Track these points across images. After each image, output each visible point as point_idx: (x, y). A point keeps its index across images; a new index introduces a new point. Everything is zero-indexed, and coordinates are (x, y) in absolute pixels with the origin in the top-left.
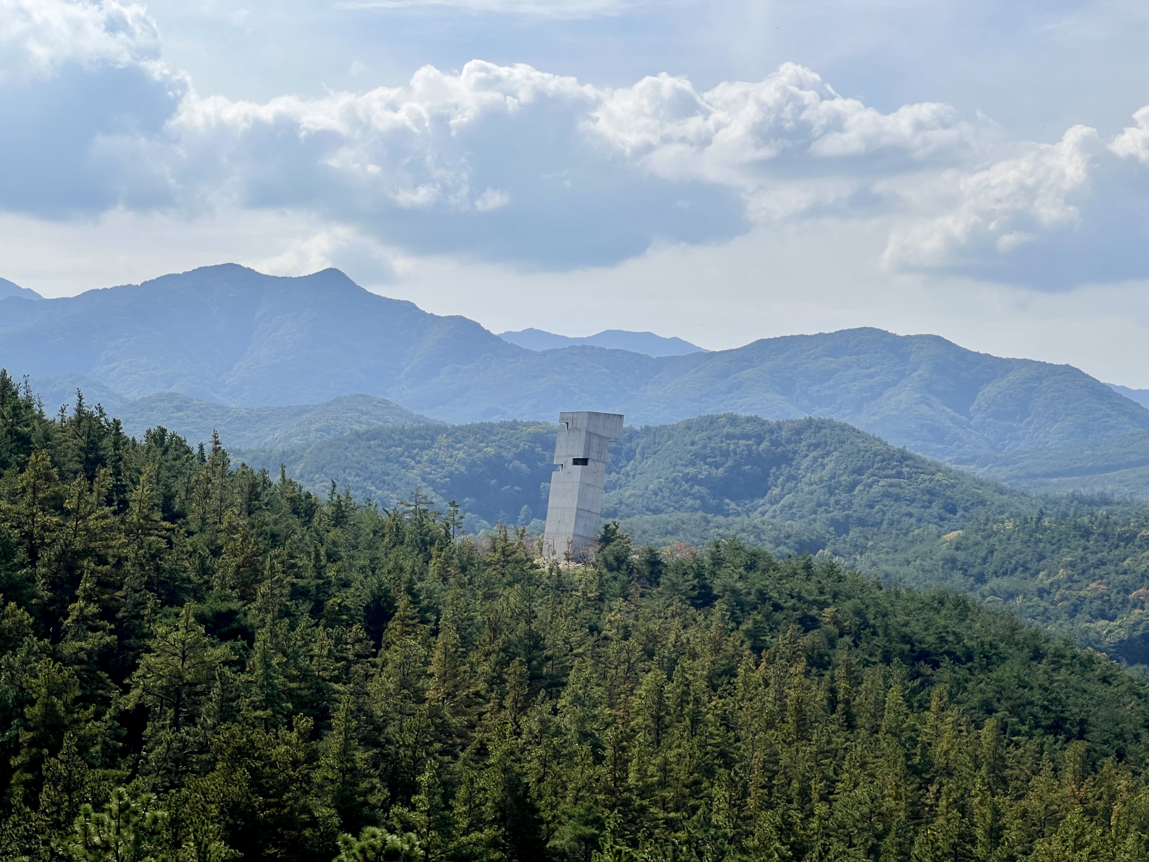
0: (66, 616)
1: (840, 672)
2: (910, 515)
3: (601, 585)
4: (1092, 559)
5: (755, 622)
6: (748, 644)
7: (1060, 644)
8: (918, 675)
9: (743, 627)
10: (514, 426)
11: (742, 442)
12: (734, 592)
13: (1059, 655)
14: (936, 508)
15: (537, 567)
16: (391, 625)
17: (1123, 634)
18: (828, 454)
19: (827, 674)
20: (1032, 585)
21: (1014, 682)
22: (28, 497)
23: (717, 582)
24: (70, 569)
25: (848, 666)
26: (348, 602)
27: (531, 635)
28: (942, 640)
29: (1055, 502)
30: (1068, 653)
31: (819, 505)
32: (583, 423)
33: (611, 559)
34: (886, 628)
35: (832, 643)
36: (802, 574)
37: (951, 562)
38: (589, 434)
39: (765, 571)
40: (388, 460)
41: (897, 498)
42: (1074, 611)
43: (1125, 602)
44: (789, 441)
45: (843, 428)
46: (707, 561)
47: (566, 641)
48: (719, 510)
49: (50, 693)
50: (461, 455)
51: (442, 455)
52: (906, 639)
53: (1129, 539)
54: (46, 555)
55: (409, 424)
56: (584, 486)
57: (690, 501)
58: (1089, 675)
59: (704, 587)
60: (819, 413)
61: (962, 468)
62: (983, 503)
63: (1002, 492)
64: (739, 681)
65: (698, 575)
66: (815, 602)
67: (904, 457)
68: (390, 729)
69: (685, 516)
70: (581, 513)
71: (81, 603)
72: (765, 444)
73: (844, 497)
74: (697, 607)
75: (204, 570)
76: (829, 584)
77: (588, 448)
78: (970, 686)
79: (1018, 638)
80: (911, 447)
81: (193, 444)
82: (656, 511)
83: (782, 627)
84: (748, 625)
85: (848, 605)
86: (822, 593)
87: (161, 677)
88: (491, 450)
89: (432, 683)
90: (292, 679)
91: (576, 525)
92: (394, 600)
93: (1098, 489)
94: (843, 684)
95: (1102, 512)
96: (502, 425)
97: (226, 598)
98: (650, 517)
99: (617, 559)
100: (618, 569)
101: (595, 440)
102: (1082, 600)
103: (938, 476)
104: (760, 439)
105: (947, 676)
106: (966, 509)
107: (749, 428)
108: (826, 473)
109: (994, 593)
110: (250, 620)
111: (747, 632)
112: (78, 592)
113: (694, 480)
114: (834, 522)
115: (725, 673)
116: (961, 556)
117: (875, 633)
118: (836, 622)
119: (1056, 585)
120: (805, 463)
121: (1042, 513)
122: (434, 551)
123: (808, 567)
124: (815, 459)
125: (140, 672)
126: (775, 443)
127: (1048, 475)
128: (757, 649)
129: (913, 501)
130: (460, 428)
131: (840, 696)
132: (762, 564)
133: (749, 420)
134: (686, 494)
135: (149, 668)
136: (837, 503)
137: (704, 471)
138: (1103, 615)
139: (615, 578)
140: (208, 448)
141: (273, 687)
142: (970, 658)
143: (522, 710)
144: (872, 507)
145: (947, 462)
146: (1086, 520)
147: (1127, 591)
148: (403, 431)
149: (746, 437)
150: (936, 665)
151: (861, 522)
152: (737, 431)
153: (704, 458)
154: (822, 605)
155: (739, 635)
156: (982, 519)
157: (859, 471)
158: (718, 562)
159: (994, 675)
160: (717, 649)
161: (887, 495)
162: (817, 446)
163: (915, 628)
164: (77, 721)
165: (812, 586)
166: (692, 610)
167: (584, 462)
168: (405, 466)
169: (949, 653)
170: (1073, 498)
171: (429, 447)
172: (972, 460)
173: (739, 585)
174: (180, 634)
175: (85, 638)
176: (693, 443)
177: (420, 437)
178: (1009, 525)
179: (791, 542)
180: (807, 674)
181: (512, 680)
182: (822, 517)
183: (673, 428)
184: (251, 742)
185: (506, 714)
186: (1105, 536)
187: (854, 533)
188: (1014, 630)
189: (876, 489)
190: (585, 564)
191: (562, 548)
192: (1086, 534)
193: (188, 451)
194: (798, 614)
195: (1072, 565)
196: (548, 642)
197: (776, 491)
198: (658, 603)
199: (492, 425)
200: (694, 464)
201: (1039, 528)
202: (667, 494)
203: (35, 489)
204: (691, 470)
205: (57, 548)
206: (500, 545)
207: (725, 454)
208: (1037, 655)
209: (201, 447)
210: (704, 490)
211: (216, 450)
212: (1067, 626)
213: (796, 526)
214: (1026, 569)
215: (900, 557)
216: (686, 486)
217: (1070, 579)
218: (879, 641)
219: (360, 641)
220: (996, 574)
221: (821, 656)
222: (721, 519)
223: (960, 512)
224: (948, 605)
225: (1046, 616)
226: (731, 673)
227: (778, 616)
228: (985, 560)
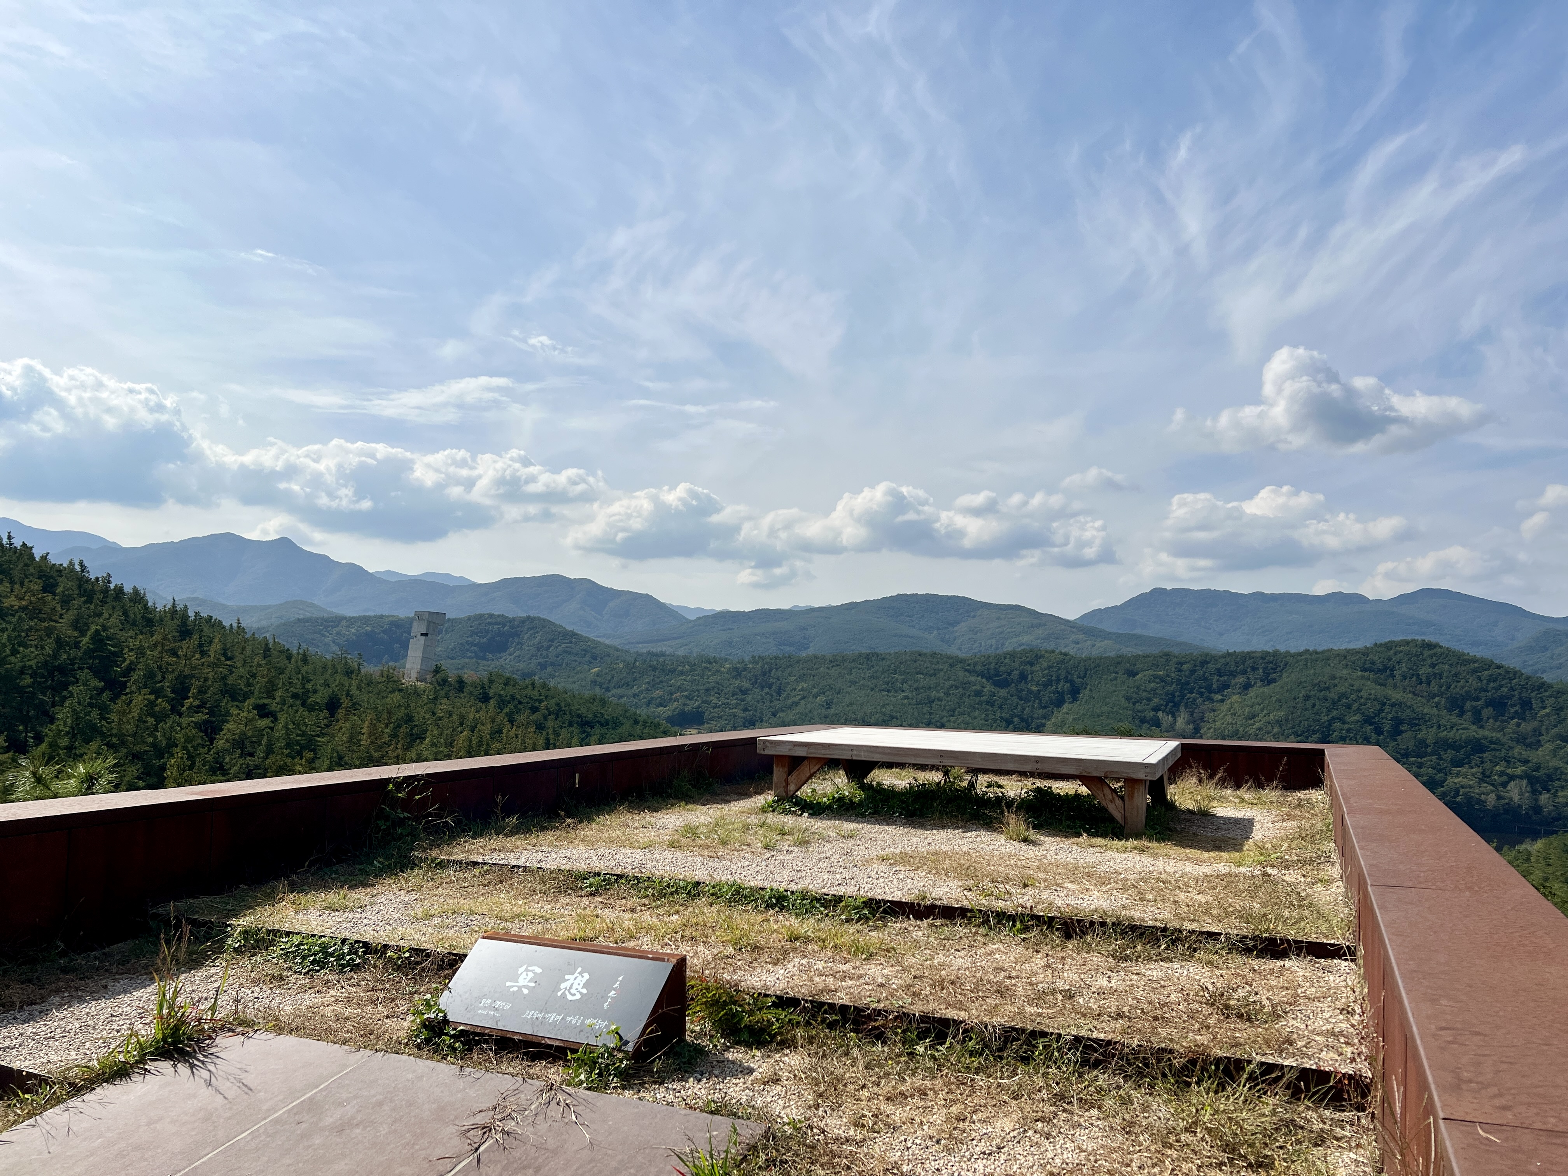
0: (183, 706)
1: (550, 731)
2: (575, 661)
3: (435, 692)
4: (658, 680)
5: (510, 709)
6: (506, 719)
7: (645, 717)
8: (584, 732)
9: (504, 711)
10: (381, 617)
11: (496, 626)
12: (500, 695)
13: (645, 722)
14: (587, 658)
15: (403, 684)
16: (339, 711)
17: (669, 713)
18: (537, 632)
19: (544, 733)
20: (630, 692)
21: (627, 733)
22: (159, 649)
23: (491, 691)
24: (182, 683)
25: (554, 728)
26: (318, 700)
27: (407, 715)
28: (595, 716)
29: (641, 655)
30: (649, 721)
31: (533, 656)
32: (426, 617)
33: (440, 680)
34: (571, 711)
35: (545, 718)
36: (530, 687)
37: (594, 682)
38: (429, 622)
39: (514, 686)
40: (315, 633)
41: (569, 653)
42: (648, 704)
43: (671, 699)
44: (518, 626)
45: (544, 620)
46: (486, 681)
47: (424, 718)
48: (484, 658)
49: (186, 741)
50: (353, 630)
51: (344, 631)
52: (579, 716)
53: (673, 671)
54: (170, 677)
55: (325, 615)
56: (426, 646)
57: (469, 654)
58: (658, 730)
59: (484, 693)
60: (533, 613)
61: (599, 639)
62: (609, 655)
63: (617, 650)
64: (504, 735)
65: (483, 688)
66: (537, 700)
67: (573, 634)
68: (346, 758)
69: (468, 660)
70: (424, 659)
71: (191, 700)
72: (506, 628)
73: (544, 653)
74: (483, 702)
75: (249, 685)
76: (543, 692)
77: (428, 629)
78: (607, 736)
79: (627, 715)
80: (577, 630)
81: (226, 623)
82: (453, 658)
83: (522, 711)
84: (506, 710)
85: (553, 701)
86: (540, 696)
87: (234, 734)
88: (369, 628)
89: (365, 737)
90: (298, 735)
91: (422, 665)
92: (340, 699)
93: (659, 649)
94: (551, 736)
95: (661, 659)
96: (375, 616)
97: (261, 698)
98: (450, 661)
99: (443, 680)
100: (444, 685)
101: (432, 625)
102: (652, 698)
103: (589, 643)
104: (504, 625)
105: (598, 732)
106: (602, 658)
107: (499, 620)
108: (536, 641)
109: (613, 696)
110: (273, 708)
111: (506, 714)
112: (190, 694)
113: (472, 644)
114: (539, 664)
115: (497, 732)
116: (599, 679)
117: (565, 714)
118: (547, 709)
119: (641, 692)
120: (526, 636)
121: (636, 660)
122: (353, 676)
123: (533, 684)
124: (531, 635)
125: (224, 732)
126: (512, 627)
127: (638, 643)
128: (512, 721)
129: (577, 654)
130: (353, 617)
131: (552, 741)
132: (512, 683)
133: (499, 616)
134: (467, 650)
135: (229, 730)
136: (541, 655)
137: (477, 640)
138: (661, 705)
139: (442, 689)
140: (235, 625)
141: (290, 739)
142: (607, 724)
143: (407, 749)
144: (557, 657)
145: (592, 636)
146: (655, 663)
147: (672, 694)
148: (323, 619)
149: (496, 624)
150: (592, 727)
151: (553, 664)
152: (493, 621)
153: (477, 633)
154: (541, 701)
155: (502, 715)
156: (609, 662)
157: (552, 641)
158: (491, 682)
159: (618, 731)
160: (493, 721)
161: (565, 652)
162: (532, 629)
163: (583, 710)
164: (200, 754)
165: (536, 692)
166: (480, 704)
167: (426, 635)
168: (324, 636)
169: (598, 722)
170: (649, 653)
171: (337, 626)
172: (603, 636)
173: (502, 692)
174: (245, 714)
175: (192, 717)
176: (471, 626)
177: (332, 621)
178: (621, 666)
179: (519, 673)
180: (535, 732)
181: (401, 735)
182: (534, 661)
183: (461, 619)
184: (286, 763)
185: (399, 752)
186: (663, 670)
187: (549, 669)
188: (626, 711)
189: (560, 648)
190: (426, 683)
191: (414, 675)
192: (655, 669)
193: (224, 627)
194: (529, 705)
195: (648, 683)
196: (415, 719)
197: (512, 649)
198: (463, 701)
199: (369, 617)
200: (472, 636)
201: (634, 666)
202: (458, 650)
203: (163, 645)
204: (470, 639)
205: (176, 673)
206: (385, 674)
207: (487, 632)
208: (636, 722)
209: (231, 625)
210: (476, 649)
211: (239, 627)
212: (645, 710)
213: (522, 665)
214: (628, 685)
215: (571, 680)
216: (467, 647)
217: (647, 689)
218: (567, 717)
219: (327, 718)
220: (615, 687)
221: (540, 724)
222: (485, 662)
223: (599, 660)
224: (597, 701)
225: (636, 706)
226: (500, 732)
227: (521, 706)
228: (610, 681)
